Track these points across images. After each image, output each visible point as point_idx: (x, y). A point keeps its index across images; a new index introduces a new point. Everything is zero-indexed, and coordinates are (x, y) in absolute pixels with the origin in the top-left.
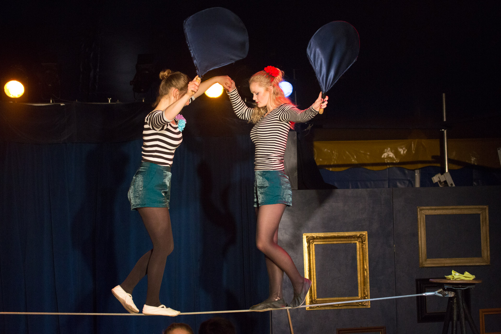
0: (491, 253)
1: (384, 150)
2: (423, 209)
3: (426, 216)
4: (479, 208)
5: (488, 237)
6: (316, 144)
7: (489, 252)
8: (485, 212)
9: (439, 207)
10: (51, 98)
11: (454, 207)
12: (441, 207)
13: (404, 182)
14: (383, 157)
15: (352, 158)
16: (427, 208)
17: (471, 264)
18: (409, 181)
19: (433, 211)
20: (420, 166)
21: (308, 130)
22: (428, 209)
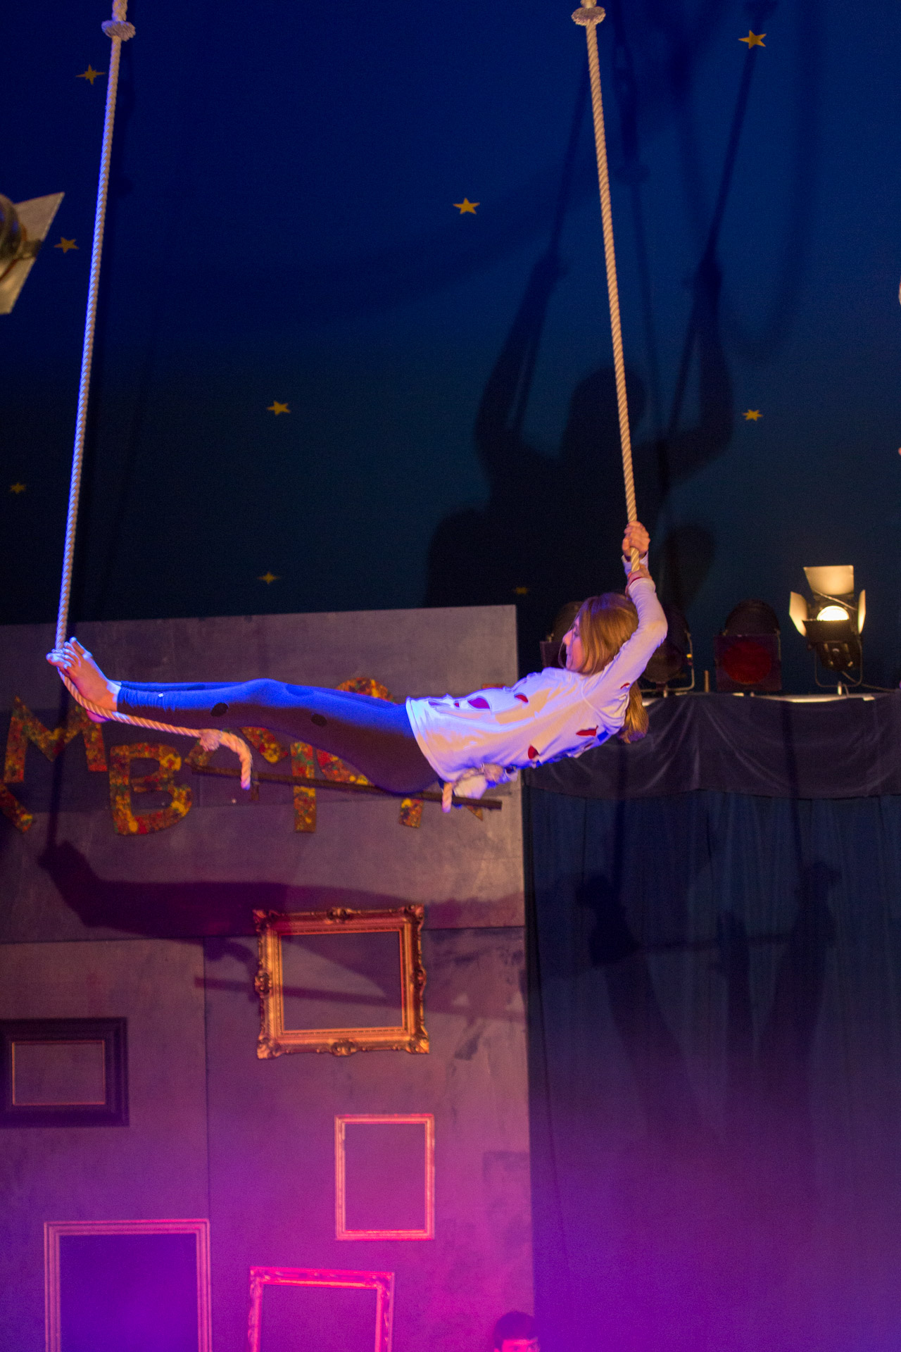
10: (840, 683)
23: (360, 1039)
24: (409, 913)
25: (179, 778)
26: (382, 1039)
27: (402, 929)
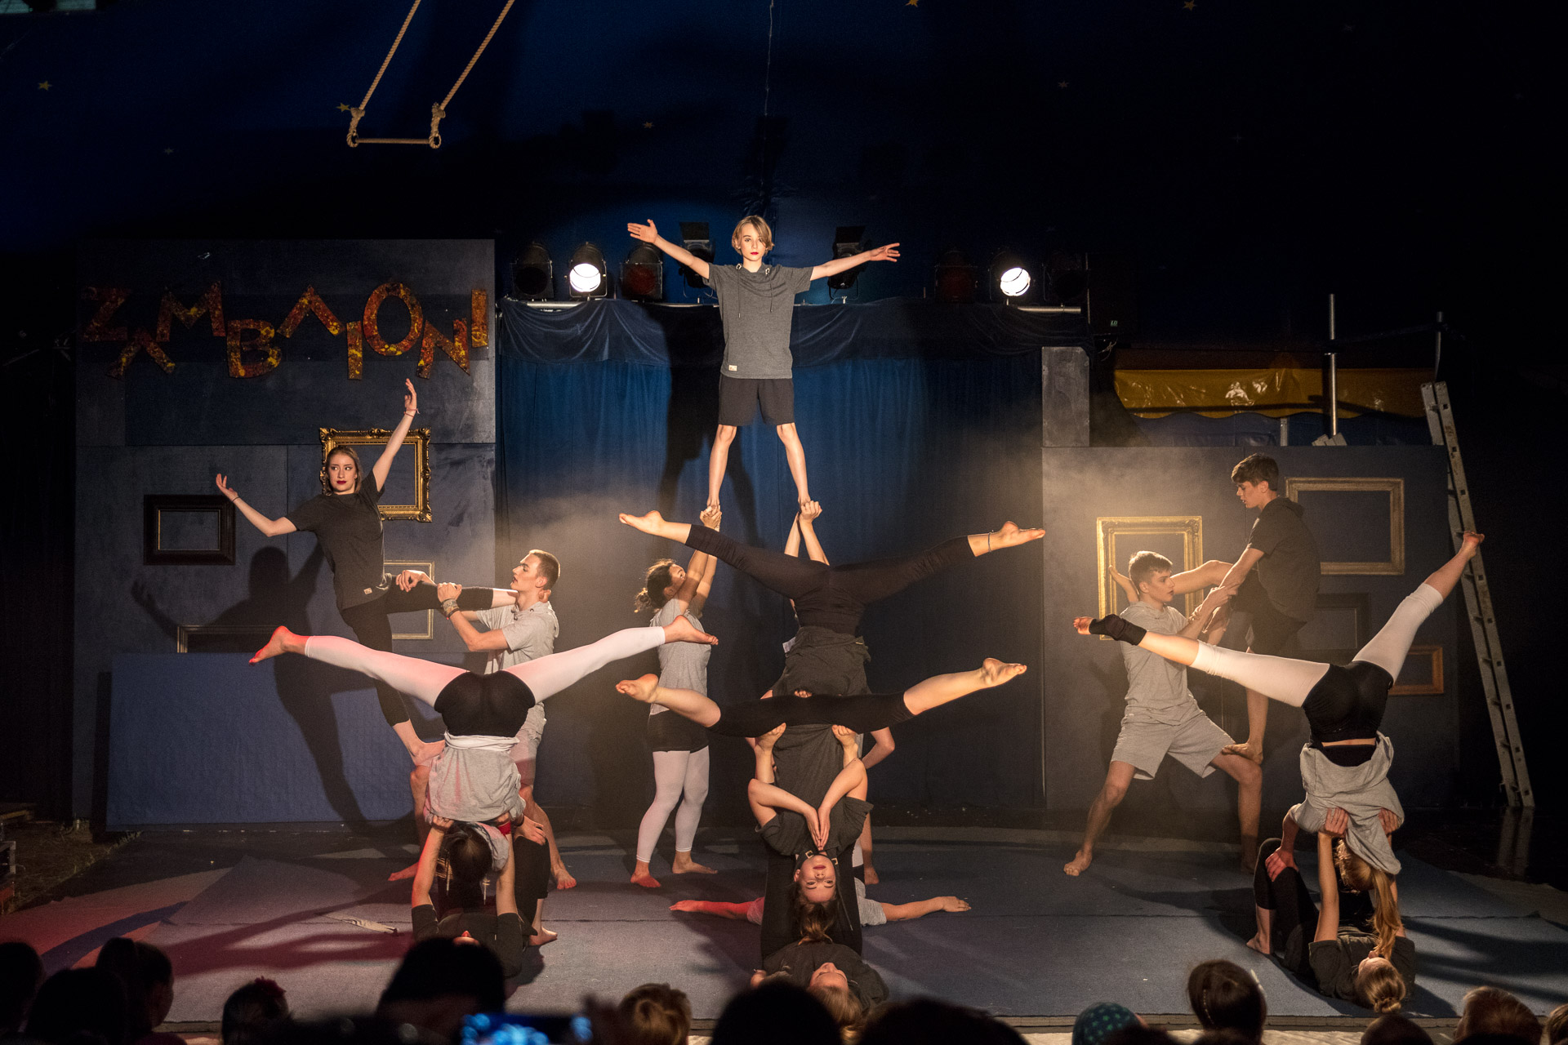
0: (1406, 555)
1: (1230, 385)
2: (1295, 482)
3: (1299, 492)
4: (1388, 482)
5: (1403, 530)
6: (1119, 374)
7: (1403, 554)
8: (1399, 488)
9: (1320, 479)
11: (1348, 479)
12: (1324, 479)
13: (1261, 438)
14: (1227, 396)
15: (1176, 398)
16: (1301, 479)
17: (1373, 573)
18: (1270, 436)
19: (1311, 485)
20: (1288, 412)
21: (1107, 352)
22: (1303, 482)
23: (387, 512)
24: (421, 434)
25: (274, 342)
26: (402, 512)
27: (417, 443)
